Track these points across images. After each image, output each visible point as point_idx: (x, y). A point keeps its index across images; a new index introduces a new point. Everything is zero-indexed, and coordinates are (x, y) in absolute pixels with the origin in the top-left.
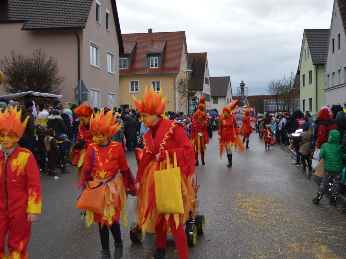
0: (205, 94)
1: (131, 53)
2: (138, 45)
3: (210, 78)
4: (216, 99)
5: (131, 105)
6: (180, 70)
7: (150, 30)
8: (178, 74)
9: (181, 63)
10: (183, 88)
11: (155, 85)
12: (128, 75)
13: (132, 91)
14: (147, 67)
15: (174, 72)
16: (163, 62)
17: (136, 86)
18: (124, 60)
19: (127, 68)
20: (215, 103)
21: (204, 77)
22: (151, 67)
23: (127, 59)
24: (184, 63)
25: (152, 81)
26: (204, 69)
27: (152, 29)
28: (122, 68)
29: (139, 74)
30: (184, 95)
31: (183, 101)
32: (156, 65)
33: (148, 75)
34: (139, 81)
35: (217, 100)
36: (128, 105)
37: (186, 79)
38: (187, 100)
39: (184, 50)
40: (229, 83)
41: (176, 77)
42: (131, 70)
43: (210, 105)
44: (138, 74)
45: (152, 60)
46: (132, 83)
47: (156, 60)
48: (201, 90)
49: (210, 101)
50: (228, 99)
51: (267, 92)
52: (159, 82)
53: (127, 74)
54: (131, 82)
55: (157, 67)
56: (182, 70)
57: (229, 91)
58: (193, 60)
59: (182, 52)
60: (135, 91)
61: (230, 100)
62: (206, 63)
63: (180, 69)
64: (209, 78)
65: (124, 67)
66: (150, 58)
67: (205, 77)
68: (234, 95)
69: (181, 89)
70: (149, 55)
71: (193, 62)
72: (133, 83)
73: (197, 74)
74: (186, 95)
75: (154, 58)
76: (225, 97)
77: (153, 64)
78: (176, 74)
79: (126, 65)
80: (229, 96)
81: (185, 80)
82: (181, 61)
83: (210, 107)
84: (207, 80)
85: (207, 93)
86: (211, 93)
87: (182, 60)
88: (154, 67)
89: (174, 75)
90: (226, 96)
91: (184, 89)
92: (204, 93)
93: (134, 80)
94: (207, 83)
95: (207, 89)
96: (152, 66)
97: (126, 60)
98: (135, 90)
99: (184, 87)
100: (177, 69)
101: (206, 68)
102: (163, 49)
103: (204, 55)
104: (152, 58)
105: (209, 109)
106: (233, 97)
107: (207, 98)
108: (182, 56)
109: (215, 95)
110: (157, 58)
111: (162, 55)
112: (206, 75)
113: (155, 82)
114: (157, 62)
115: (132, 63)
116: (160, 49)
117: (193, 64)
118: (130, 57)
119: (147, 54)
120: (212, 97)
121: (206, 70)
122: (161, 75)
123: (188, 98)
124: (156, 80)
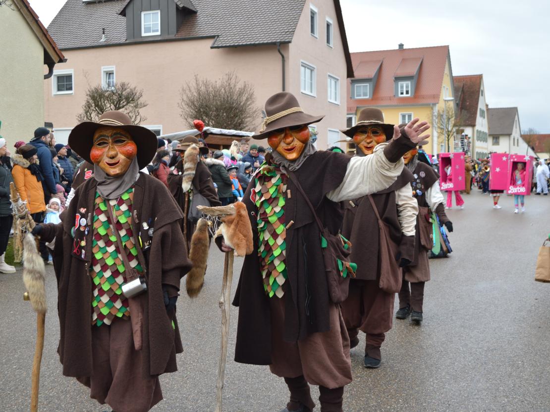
0: (479, 132)
1: (373, 76)
2: (384, 66)
3: (488, 110)
4: (497, 139)
6: (440, 99)
7: (401, 46)
8: (438, 103)
9: (443, 88)
10: (441, 122)
11: (405, 120)
14: (394, 96)
15: (431, 101)
16: (417, 87)
18: (364, 86)
19: (368, 97)
20: (495, 143)
21: (477, 108)
22: (400, 96)
23: (368, 84)
24: (447, 89)
25: (401, 114)
26: (479, 97)
27: (403, 44)
28: (362, 97)
29: (384, 105)
30: (442, 132)
31: (441, 140)
32: (407, 92)
33: (395, 106)
35: (499, 139)
38: (447, 139)
39: (447, 71)
40: (516, 117)
41: (434, 108)
42: (372, 99)
43: (486, 147)
45: (402, 87)
47: (407, 87)
48: (473, 125)
49: (486, 142)
50: (514, 139)
52: (411, 115)
55: (409, 95)
56: (444, 98)
57: (516, 128)
58: (463, 85)
59: (445, 74)
61: (518, 140)
62: (482, 88)
63: (441, 97)
64: (485, 109)
65: (364, 96)
66: (400, 83)
67: (480, 109)
68: (522, 133)
70: (398, 79)
71: (463, 87)
73: (468, 103)
74: (444, 132)
75: (405, 83)
76: (509, 135)
77: (403, 90)
78: (434, 104)
79: (367, 93)
80: (516, 134)
81: (443, 111)
82: (443, 86)
83: (487, 149)
84: (482, 112)
85: (482, 131)
86: (489, 128)
87: (443, 85)
88: (405, 95)
89: (431, 106)
90: (511, 134)
91: (442, 125)
92: (477, 130)
94: (482, 115)
95: (482, 124)
96: (402, 93)
97: (367, 86)
99: (442, 122)
100: (436, 97)
101: (482, 95)
102: (418, 70)
103: (480, 77)
104: (402, 83)
105: (485, 151)
106: (522, 136)
107: (482, 137)
108: (444, 79)
109: (496, 133)
110: (409, 83)
111: (415, 79)
112: (481, 106)
113: (405, 116)
114: (408, 88)
115: (376, 89)
116: (413, 70)
117: (463, 91)
118: (372, 83)
119: (395, 78)
120: (490, 135)
121: (481, 98)
122: (413, 105)
123: (448, 137)
124: (406, 112)
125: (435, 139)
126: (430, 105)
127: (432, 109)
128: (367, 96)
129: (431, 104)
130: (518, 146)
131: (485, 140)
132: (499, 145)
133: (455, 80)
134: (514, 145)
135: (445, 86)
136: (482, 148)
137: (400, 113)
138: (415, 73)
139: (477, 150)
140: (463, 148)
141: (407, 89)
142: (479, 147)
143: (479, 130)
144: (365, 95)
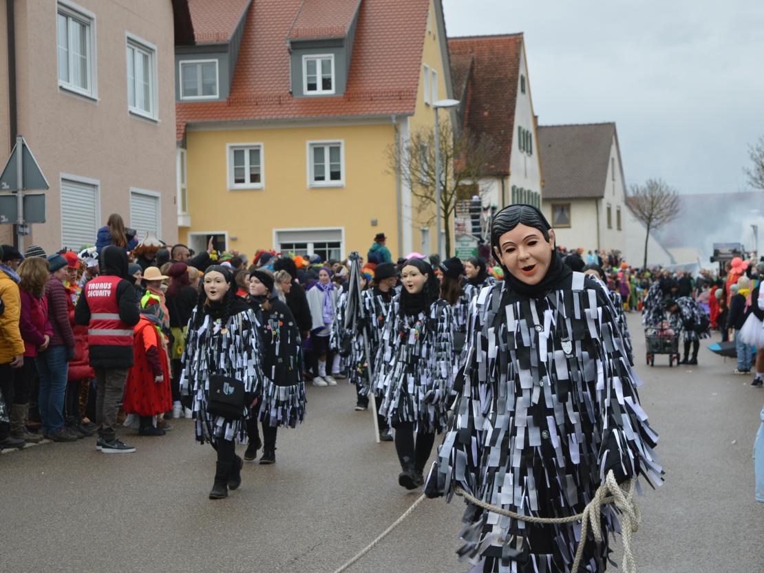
0: (518, 191)
1: (229, 37)
2: (258, 8)
3: (538, 129)
4: (563, 210)
5: (233, 236)
6: (418, 103)
8: (412, 115)
9: (422, 74)
10: (426, 167)
11: (323, 160)
12: (219, 124)
13: (237, 181)
14: (291, 93)
15: (393, 109)
16: (353, 71)
17: (251, 163)
18: (204, 65)
19: (217, 97)
20: (558, 223)
22: (307, 93)
23: (216, 60)
24: (434, 73)
25: (312, 145)
26: (515, 95)
28: (200, 97)
29: (263, 118)
30: (428, 194)
31: (425, 217)
32: (327, 84)
33: (293, 121)
34: (262, 144)
35: (568, 210)
36: (223, 236)
37: (435, 133)
38: (442, 214)
39: (431, 25)
40: (613, 148)
41: (402, 129)
42: (230, 103)
44: (257, 118)
45: (311, 67)
46: (238, 154)
47: (326, 68)
48: (503, 175)
50: (609, 210)
51: (749, 180)
52: (338, 149)
53: (217, 120)
54: (232, 147)
55: (331, 92)
56: (427, 100)
57: (613, 180)
58: (473, 63)
59: (427, 34)
60: (248, 184)
61: (619, 212)
62: (522, 72)
63: (418, 96)
64: (532, 130)
65: (204, 94)
66: (305, 58)
67: (520, 128)
68: (631, 194)
69: (418, 174)
70: (300, 46)
71: (472, 69)
72: (243, 152)
73: (486, 114)
74: (436, 196)
75: (319, 58)
76: (596, 199)
77: (315, 78)
78: (402, 118)
79: (215, 84)
80: (613, 196)
81: (431, 138)
82: (422, 68)
84: (525, 136)
85: (526, 188)
86: (543, 187)
87: (424, 64)
88: (320, 91)
89: (394, 121)
90: (602, 197)
91: (430, 175)
92: (514, 188)
93: (246, 142)
94: (525, 146)
95: (525, 171)
96: (312, 87)
97: (215, 63)
98: (247, 178)
99: (429, 166)
100: (407, 96)
101: (523, 91)
102: (354, 21)
103: (515, 42)
104: (311, 57)
106: (629, 201)
108: (425, 47)
109: (560, 195)
110: (331, 57)
111: (348, 46)
112: (521, 120)
113: (322, 149)
114: (330, 72)
115: (238, 75)
116: (340, 22)
117: (471, 78)
118: (226, 56)
119: (292, 43)
120: (546, 200)
121: (520, 98)
122: (344, 120)
123: (445, 211)
124: (326, 140)
125: (407, 213)
126: (390, 118)
127: (397, 130)
128: (212, 93)
129: (394, 117)
130: (619, 228)
132: (570, 227)
133: (452, 47)
134: (610, 227)
135: (427, 66)
137: (309, 142)
138: (346, 31)
140: (479, 236)
141: (326, 76)
143: (519, 186)
144: (208, 90)
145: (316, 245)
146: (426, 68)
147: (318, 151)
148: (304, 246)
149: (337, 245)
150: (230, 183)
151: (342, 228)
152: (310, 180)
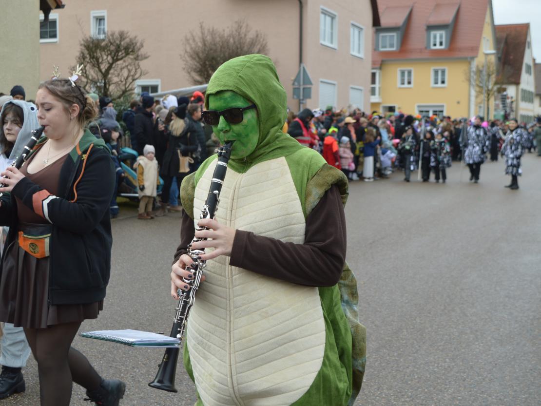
0: (524, 91)
1: (401, 24)
2: (414, 12)
3: (535, 65)
5: (399, 106)
6: (480, 52)
8: (476, 57)
9: (482, 40)
11: (438, 76)
12: (394, 60)
13: (402, 84)
14: (426, 48)
15: (468, 55)
16: (452, 39)
17: (408, 77)
18: (390, 36)
19: (394, 49)
21: (522, 63)
22: (433, 47)
23: (395, 34)
24: (488, 40)
25: (434, 70)
26: (524, 49)
28: (388, 49)
29: (414, 58)
30: (481, 91)
31: (479, 100)
32: (441, 44)
33: (426, 59)
34: (413, 69)
36: (394, 107)
37: (485, 65)
38: (486, 99)
39: (488, 19)
41: (472, 63)
42: (400, 52)
43: (532, 108)
45: (435, 37)
46: (403, 73)
47: (441, 37)
48: (517, 83)
52: (445, 71)
53: (394, 58)
54: (400, 70)
55: (443, 47)
56: (483, 51)
58: (507, 36)
59: (485, 23)
60: (406, 85)
62: (528, 39)
63: (480, 50)
64: (531, 64)
65: (390, 47)
66: (433, 33)
67: (526, 64)
70: (430, 28)
71: (507, 38)
72: (405, 72)
73: (512, 57)
74: (484, 91)
75: (438, 33)
77: (436, 41)
78: (473, 58)
79: (394, 44)
81: (483, 67)
82: (482, 37)
83: (533, 111)
84: (528, 67)
85: (528, 90)
86: (536, 87)
88: (438, 47)
89: (469, 60)
91: (481, 82)
92: (522, 89)
93: (406, 68)
94: (528, 71)
95: (528, 82)
96: (435, 45)
97: (393, 36)
98: (406, 82)
99: (481, 79)
100: (475, 49)
101: (529, 47)
102: (454, 17)
103: (526, 27)
104: (435, 32)
105: (531, 114)
107: (527, 97)
108: (484, 29)
110: (443, 32)
111: (451, 28)
112: (527, 60)
113: (438, 71)
115: (404, 40)
116: (447, 17)
117: (506, 43)
118: (399, 32)
119: (428, 27)
120: (537, 95)
121: (527, 51)
122: (447, 59)
123: (488, 97)
124: (440, 67)
125: (473, 99)
126: (467, 59)
127: (470, 63)
129: (469, 58)
131: (531, 101)
133: (498, 30)
136: (527, 110)
137: (432, 68)
138: (450, 22)
139: (522, 112)
140: (505, 109)
141: (441, 40)
142: (523, 109)
143: (524, 88)
144: (392, 46)
145: (435, 111)
146: (484, 38)
147: (436, 72)
148: (428, 112)
149: (442, 111)
150: (399, 85)
151: (445, 105)
152: (432, 84)
